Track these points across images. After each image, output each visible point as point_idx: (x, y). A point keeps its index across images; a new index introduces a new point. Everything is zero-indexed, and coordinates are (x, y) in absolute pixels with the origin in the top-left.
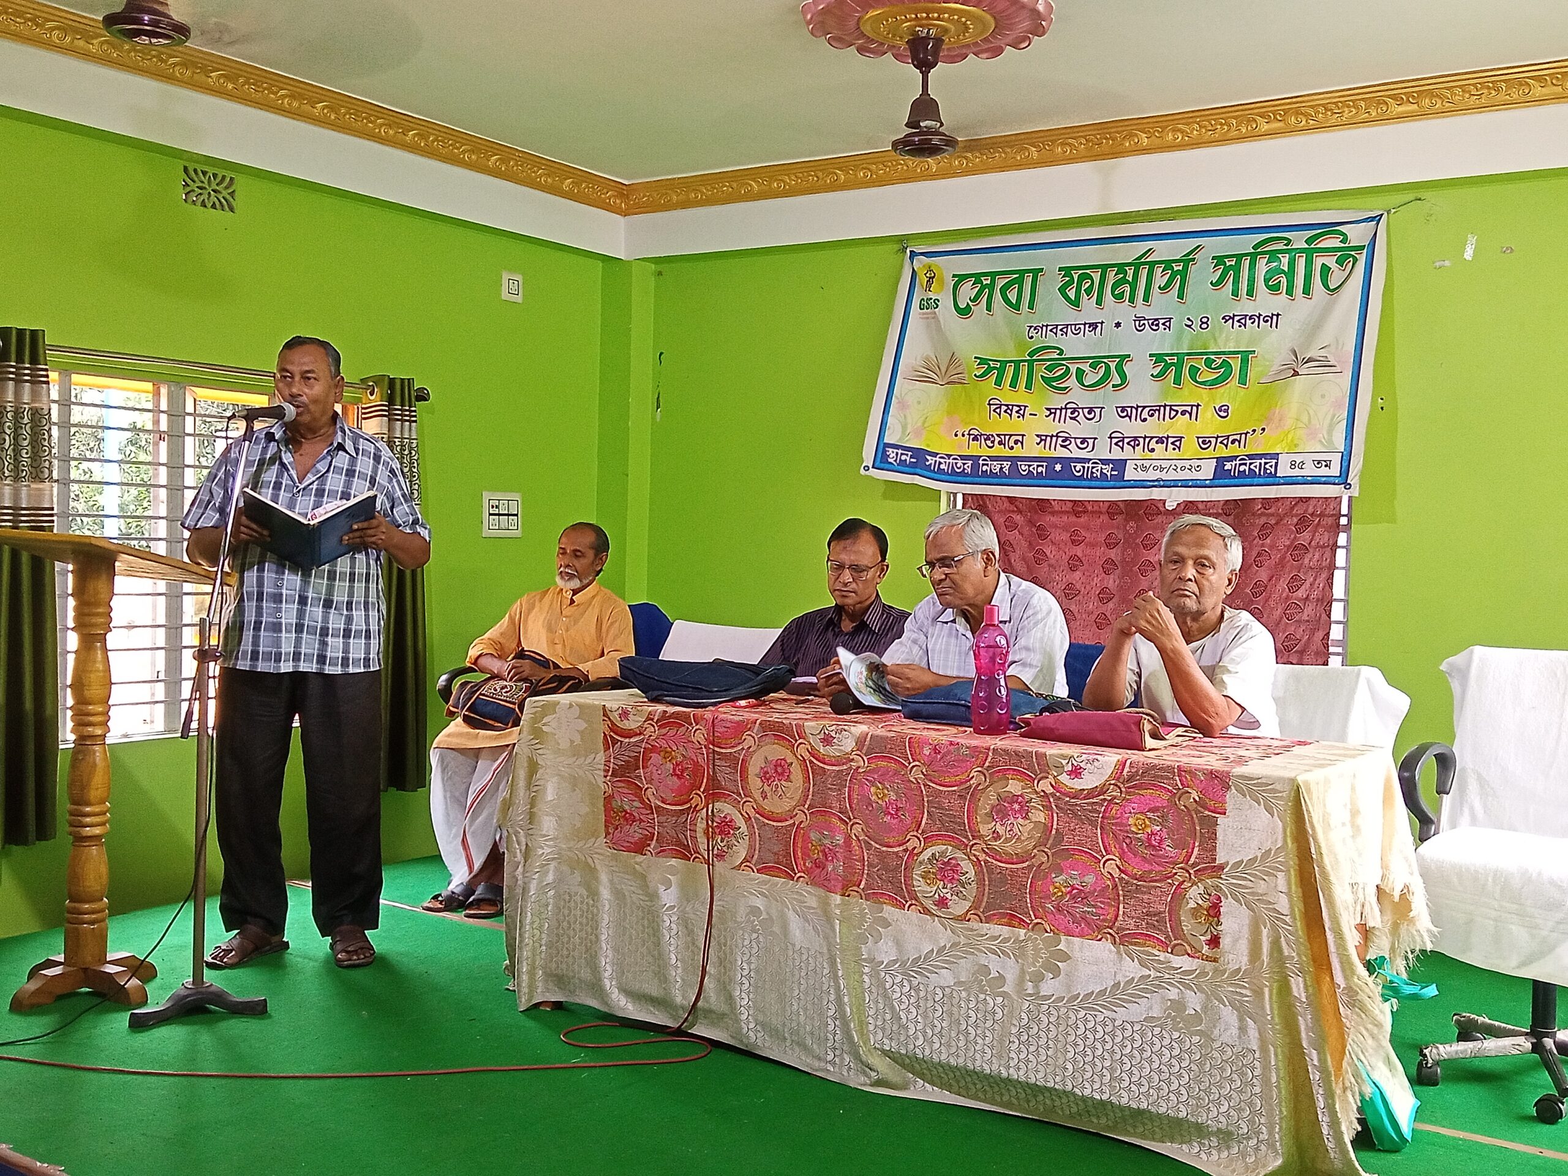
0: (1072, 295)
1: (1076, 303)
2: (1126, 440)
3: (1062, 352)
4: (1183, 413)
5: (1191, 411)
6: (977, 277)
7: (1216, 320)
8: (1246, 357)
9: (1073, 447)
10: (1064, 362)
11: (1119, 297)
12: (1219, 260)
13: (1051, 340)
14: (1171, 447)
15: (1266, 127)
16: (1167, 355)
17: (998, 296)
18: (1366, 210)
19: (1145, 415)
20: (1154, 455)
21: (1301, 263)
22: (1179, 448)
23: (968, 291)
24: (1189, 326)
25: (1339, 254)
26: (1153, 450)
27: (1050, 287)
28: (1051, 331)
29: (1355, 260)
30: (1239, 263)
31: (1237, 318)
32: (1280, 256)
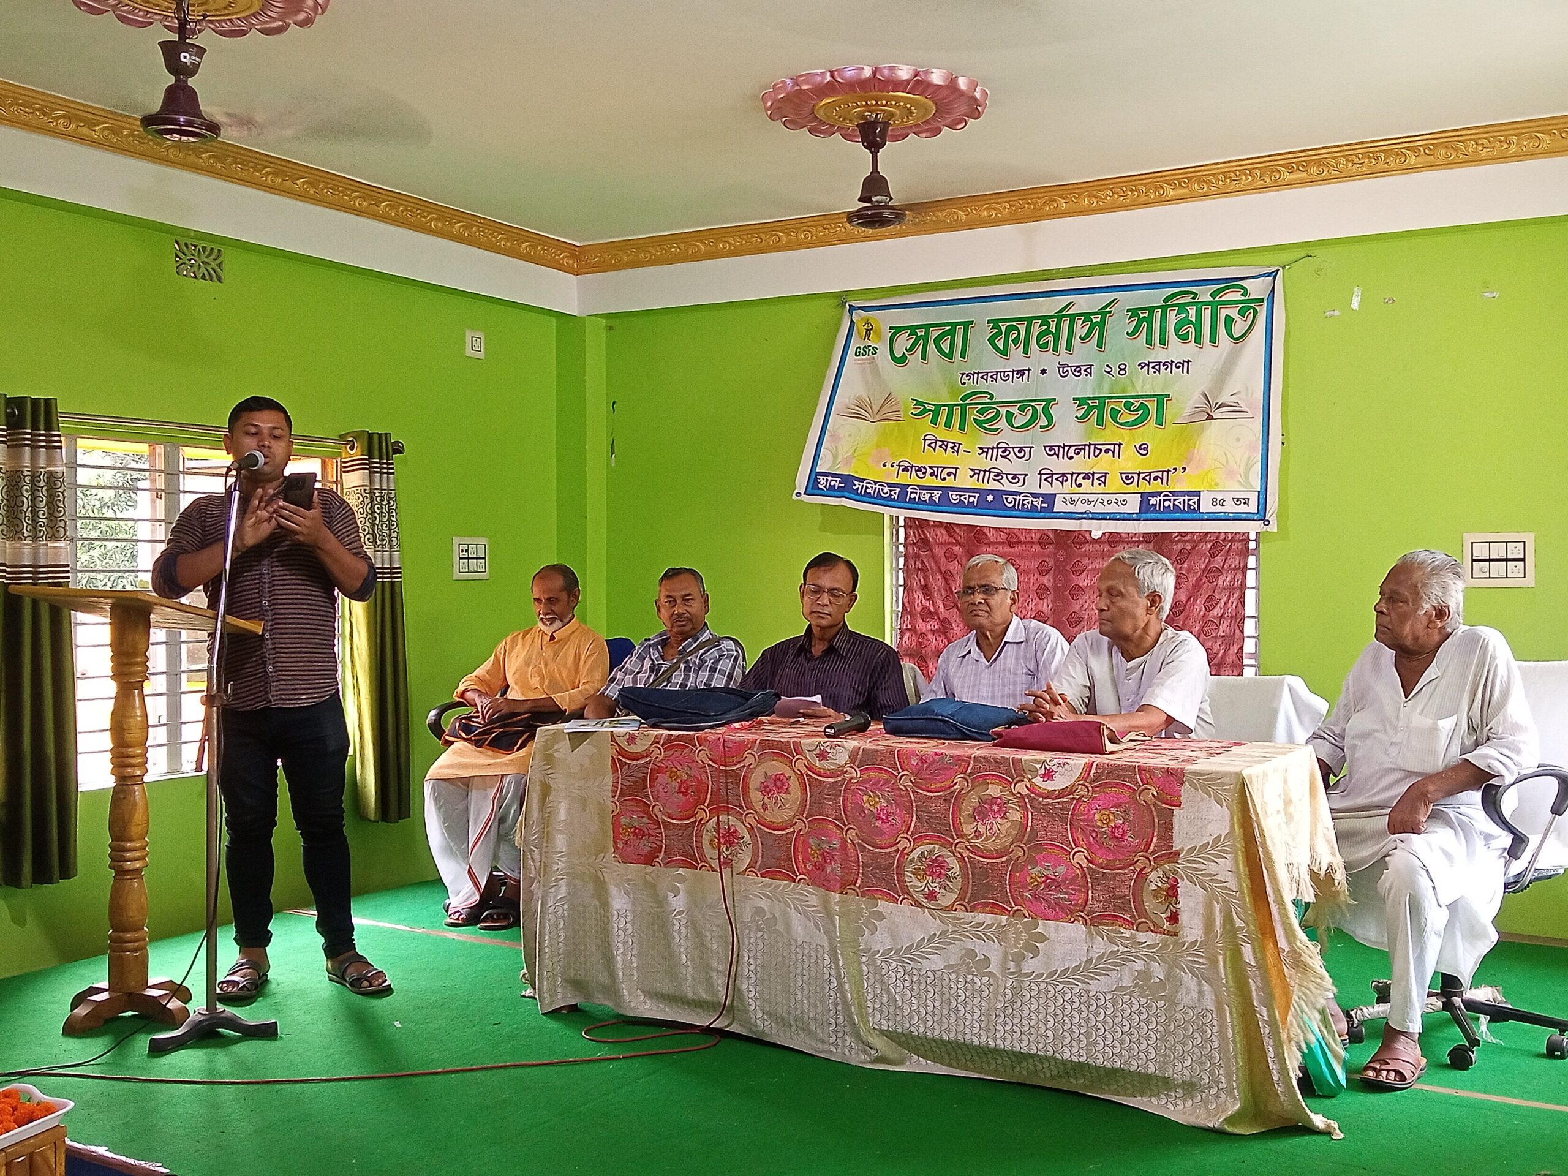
0: (1000, 345)
1: (1004, 352)
2: (1055, 476)
3: (992, 397)
4: (1107, 451)
5: (1115, 449)
6: (912, 329)
7: (1132, 367)
8: (1162, 400)
9: (1004, 481)
10: (995, 406)
11: (1044, 347)
12: (1134, 312)
13: (982, 385)
14: (1096, 482)
15: (1172, 193)
16: (1090, 398)
17: (932, 346)
18: (1262, 266)
19: (1071, 453)
20: (1081, 490)
21: (1207, 314)
22: (1105, 483)
23: (903, 343)
24: (1109, 373)
25: (1241, 306)
26: (1080, 485)
27: (980, 337)
28: (982, 377)
29: (1256, 312)
30: (1151, 314)
31: (1151, 365)
32: (1188, 308)
